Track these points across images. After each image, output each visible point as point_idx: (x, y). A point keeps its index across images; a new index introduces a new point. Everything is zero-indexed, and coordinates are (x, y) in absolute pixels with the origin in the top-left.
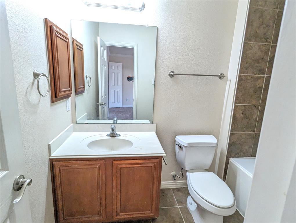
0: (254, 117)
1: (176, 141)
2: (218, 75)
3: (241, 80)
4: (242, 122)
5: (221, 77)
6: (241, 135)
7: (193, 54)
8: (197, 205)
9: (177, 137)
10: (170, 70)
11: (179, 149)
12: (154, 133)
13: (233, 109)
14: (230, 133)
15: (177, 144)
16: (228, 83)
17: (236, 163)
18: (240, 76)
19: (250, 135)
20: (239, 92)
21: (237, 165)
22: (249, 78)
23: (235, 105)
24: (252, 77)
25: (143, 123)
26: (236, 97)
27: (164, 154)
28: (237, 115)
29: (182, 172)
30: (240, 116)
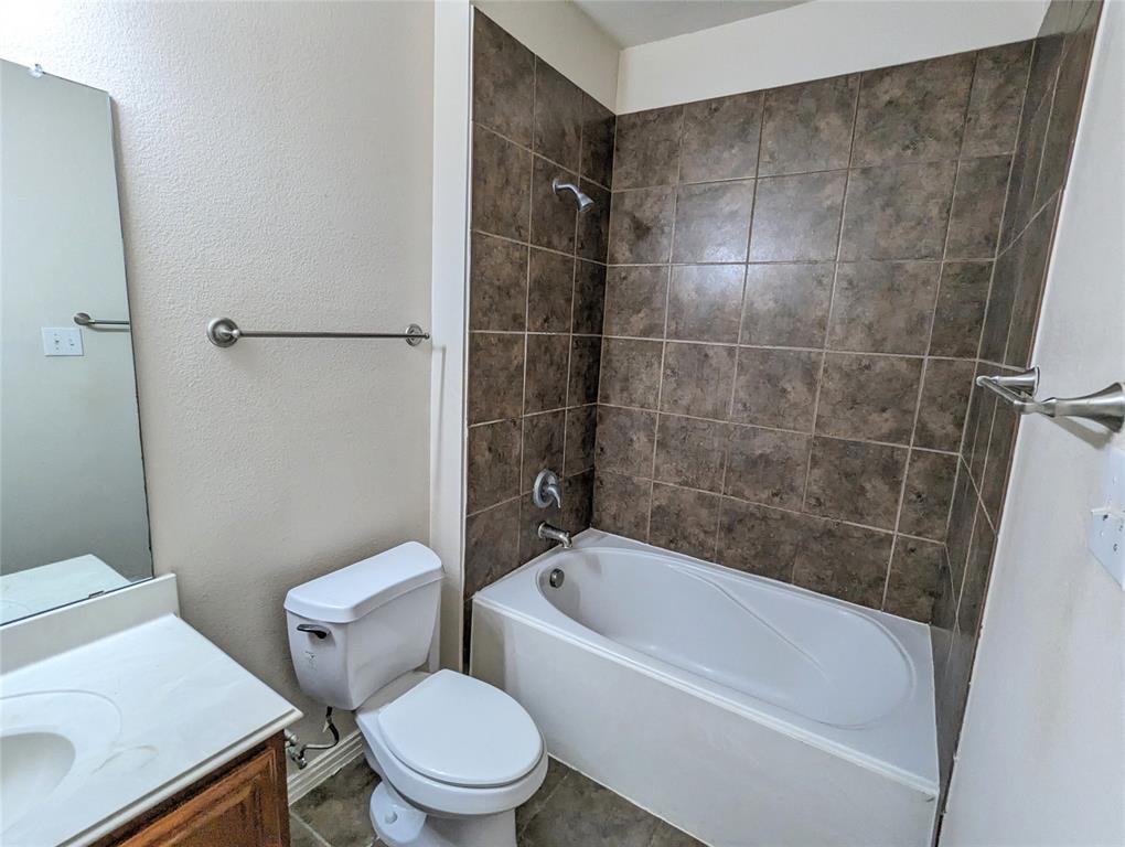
0: (515, 452)
1: (288, 615)
2: (401, 333)
3: (477, 349)
4: (491, 476)
5: (414, 337)
6: (492, 514)
7: (307, 251)
8: (424, 815)
9: (293, 594)
10: (214, 316)
11: (313, 643)
12: (172, 621)
13: (466, 441)
14: (467, 519)
15: (301, 628)
16: (436, 357)
17: (495, 602)
18: (472, 336)
19: (511, 505)
20: (474, 384)
21: (498, 610)
22: (494, 341)
23: (470, 430)
24: (501, 339)
25: (91, 596)
26: (471, 403)
27: (292, 711)
28: (478, 458)
29: (329, 721)
30: (484, 457)
